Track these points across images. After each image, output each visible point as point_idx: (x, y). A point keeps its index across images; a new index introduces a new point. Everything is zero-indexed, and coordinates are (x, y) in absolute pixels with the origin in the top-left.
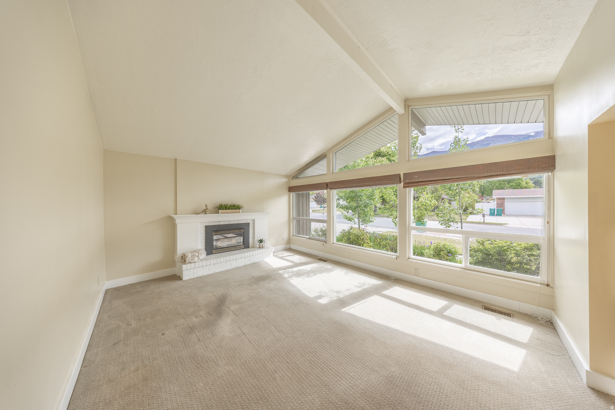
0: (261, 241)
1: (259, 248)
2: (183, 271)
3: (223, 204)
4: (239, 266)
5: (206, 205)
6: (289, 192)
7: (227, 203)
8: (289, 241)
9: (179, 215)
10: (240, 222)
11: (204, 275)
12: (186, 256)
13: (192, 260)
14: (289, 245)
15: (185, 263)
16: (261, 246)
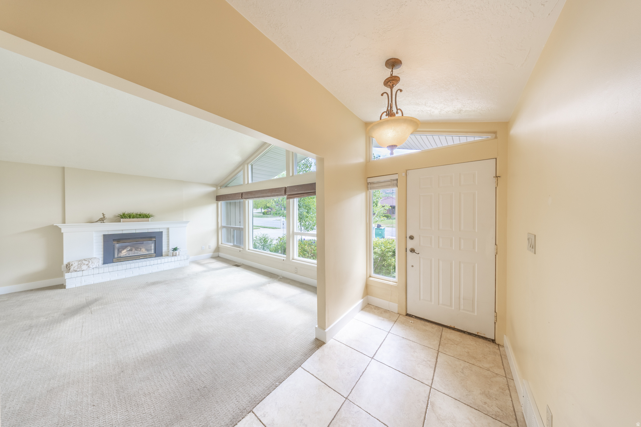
0: (175, 249)
1: (173, 256)
2: (67, 280)
3: (126, 213)
4: (143, 274)
5: (103, 214)
6: (216, 200)
7: (132, 212)
8: (218, 249)
9: (67, 224)
10: (150, 231)
11: (95, 283)
12: (71, 265)
13: (78, 268)
14: (218, 253)
15: (69, 271)
16: (174, 254)
